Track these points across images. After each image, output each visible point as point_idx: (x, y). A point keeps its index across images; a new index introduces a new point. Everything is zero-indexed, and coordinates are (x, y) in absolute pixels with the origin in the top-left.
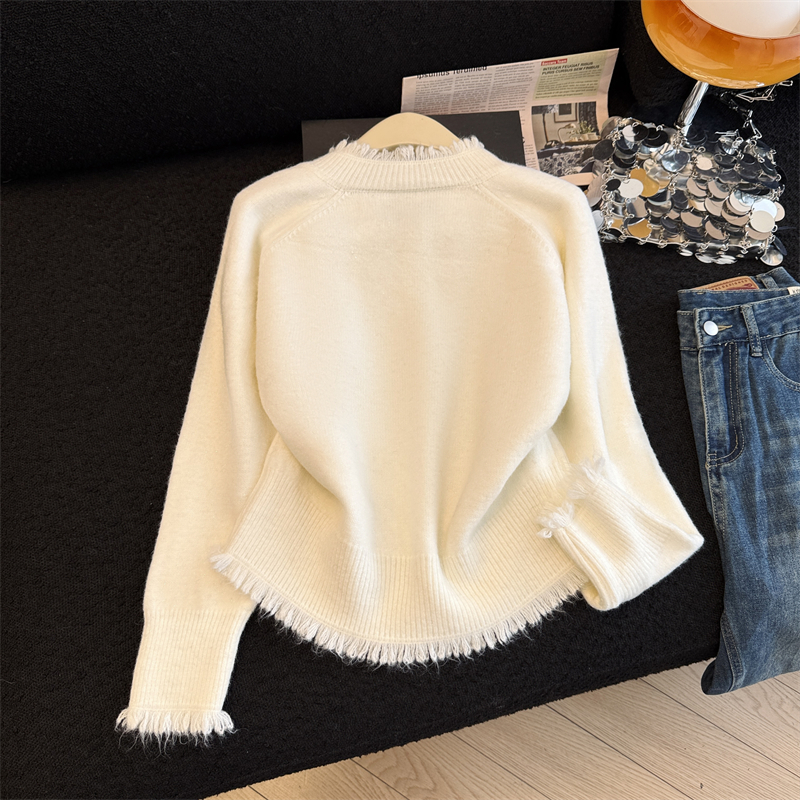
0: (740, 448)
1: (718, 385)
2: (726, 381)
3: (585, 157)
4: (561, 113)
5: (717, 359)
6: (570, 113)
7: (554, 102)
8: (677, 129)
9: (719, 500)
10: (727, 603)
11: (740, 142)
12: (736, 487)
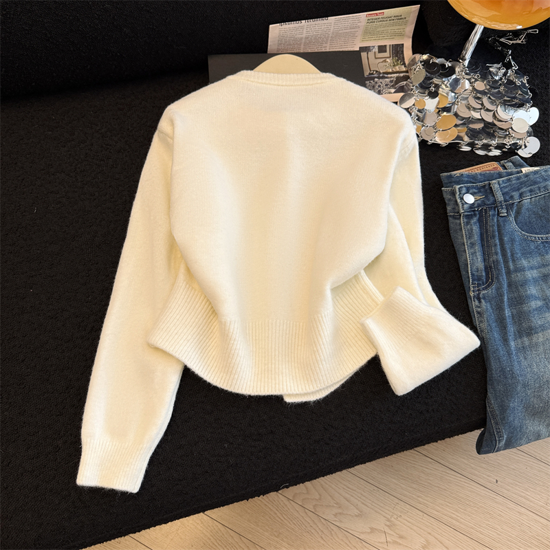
0: (493, 281)
1: (476, 237)
2: (482, 235)
3: (397, 82)
4: (379, 52)
5: (475, 219)
6: (386, 51)
7: (375, 43)
8: (460, 62)
9: (481, 316)
10: (489, 387)
11: (504, 71)
12: (492, 307)
